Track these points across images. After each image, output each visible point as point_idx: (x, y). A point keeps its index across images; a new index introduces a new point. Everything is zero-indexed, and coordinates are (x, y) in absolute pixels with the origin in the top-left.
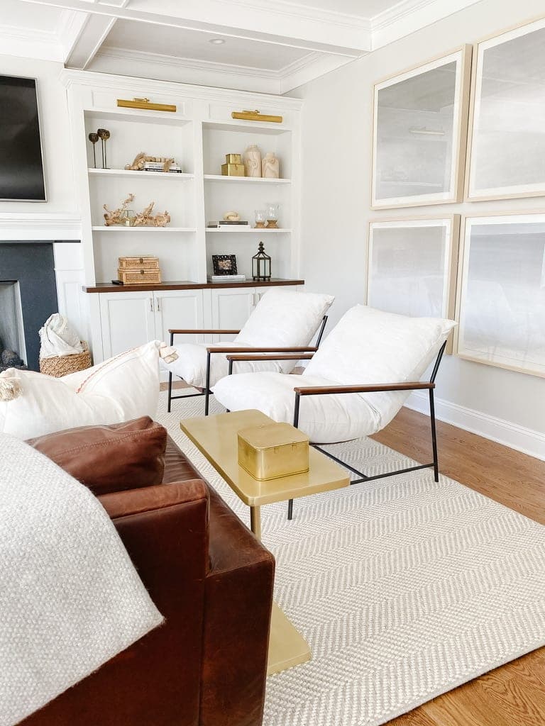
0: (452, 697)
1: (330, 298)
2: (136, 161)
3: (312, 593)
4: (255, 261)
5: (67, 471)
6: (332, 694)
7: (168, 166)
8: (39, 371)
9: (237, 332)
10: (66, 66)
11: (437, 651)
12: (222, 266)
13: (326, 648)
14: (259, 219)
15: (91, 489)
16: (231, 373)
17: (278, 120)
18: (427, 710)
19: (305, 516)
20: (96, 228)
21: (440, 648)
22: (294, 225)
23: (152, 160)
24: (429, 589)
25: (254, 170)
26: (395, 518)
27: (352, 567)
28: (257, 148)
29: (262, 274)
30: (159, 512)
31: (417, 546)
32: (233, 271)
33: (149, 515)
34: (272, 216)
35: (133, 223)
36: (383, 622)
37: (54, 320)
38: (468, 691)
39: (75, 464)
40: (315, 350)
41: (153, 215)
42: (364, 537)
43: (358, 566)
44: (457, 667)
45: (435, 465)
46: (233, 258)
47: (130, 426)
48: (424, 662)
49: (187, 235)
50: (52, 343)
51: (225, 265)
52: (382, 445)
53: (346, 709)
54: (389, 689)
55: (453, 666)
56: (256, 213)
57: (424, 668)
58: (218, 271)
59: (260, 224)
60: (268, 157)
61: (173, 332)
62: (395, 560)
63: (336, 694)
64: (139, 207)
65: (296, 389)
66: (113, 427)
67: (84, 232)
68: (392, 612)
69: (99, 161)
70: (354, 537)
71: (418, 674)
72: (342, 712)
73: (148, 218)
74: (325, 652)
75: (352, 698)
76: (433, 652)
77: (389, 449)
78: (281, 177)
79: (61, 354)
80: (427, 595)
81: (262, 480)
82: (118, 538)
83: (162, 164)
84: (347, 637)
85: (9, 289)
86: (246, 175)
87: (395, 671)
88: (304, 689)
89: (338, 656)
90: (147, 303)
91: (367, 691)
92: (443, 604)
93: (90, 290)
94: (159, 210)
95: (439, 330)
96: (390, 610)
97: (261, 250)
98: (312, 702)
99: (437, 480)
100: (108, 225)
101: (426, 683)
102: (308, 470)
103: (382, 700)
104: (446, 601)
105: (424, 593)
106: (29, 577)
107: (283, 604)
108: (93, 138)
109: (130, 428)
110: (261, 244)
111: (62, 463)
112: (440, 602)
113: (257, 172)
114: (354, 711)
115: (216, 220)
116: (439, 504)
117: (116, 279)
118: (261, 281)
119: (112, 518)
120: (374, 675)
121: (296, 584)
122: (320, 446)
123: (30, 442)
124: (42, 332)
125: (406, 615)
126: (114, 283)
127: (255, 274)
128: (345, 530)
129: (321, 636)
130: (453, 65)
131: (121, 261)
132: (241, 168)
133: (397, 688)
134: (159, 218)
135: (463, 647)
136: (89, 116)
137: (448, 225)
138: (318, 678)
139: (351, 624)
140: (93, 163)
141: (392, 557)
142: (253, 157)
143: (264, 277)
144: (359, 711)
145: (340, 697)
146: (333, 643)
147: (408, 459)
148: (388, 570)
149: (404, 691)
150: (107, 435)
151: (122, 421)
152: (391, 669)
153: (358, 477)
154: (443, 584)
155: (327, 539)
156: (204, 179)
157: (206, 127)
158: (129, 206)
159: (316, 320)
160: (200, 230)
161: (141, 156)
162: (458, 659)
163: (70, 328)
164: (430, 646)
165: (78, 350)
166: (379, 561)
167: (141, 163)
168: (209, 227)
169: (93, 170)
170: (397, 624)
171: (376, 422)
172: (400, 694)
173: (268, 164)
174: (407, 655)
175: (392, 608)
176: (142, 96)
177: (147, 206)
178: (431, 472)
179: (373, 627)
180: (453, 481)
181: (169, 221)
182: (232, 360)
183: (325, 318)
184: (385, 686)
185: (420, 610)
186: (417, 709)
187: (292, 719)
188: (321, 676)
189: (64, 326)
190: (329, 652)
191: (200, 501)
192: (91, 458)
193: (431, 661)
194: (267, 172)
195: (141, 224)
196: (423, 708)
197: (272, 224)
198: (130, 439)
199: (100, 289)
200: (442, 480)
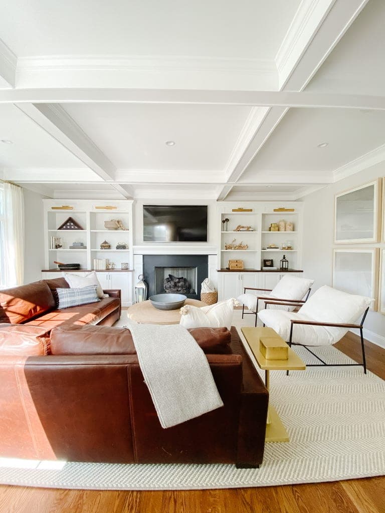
0: (357, 483)
1: (312, 281)
2: (238, 228)
3: (293, 412)
4: (281, 262)
5: (198, 343)
6: (296, 461)
7: (249, 229)
8: (200, 300)
9: (271, 291)
10: (217, 200)
11: (352, 458)
12: (267, 264)
13: (297, 439)
14: (284, 246)
15: (204, 351)
16: (266, 308)
17: (293, 210)
18: (342, 484)
19: (294, 376)
20: (222, 251)
21: (354, 457)
22: (299, 249)
23: (243, 227)
24: (353, 426)
25: (282, 228)
26: (340, 387)
27: (314, 405)
28: (283, 220)
29: (284, 267)
30: (224, 365)
31: (350, 404)
32: (272, 265)
33: (221, 365)
34: (289, 245)
35: (235, 248)
36: (326, 436)
37: (206, 280)
38: (366, 482)
39: (201, 341)
40: (304, 302)
41: (242, 246)
42: (322, 392)
43: (317, 405)
44: (361, 469)
45: (364, 365)
46: (272, 261)
47: (219, 330)
48: (344, 461)
49: (254, 253)
50: (205, 289)
51: (269, 263)
52: (337, 350)
53: (302, 470)
54: (324, 468)
55: (360, 468)
56: (282, 244)
57: (344, 464)
58: (266, 266)
59: (284, 248)
60: (288, 223)
61: (245, 289)
62: (337, 407)
63: (298, 461)
64: (237, 243)
65: (291, 320)
66: (214, 329)
67: (218, 252)
68: (332, 433)
69: (225, 229)
70: (317, 391)
71: (340, 466)
72: (300, 470)
73: (240, 247)
74: (296, 441)
75: (305, 466)
76: (350, 458)
77: (341, 352)
78: (293, 231)
79: (207, 292)
80: (351, 430)
81: (268, 359)
82: (210, 371)
83: (246, 229)
84: (307, 437)
85: (194, 269)
86: (279, 230)
87: (329, 461)
88: (284, 454)
89: (301, 444)
90: (237, 276)
91: (313, 465)
92: (360, 436)
93: (218, 271)
94: (244, 244)
95: (365, 302)
96: (330, 431)
97: (284, 258)
98: (286, 461)
99: (365, 373)
100: (226, 249)
101: (344, 471)
102: (287, 359)
103: (320, 472)
104: (362, 435)
105: (350, 428)
106: (182, 377)
107: (280, 412)
108: (224, 222)
109: (219, 331)
110: (284, 256)
111: (197, 340)
112: (358, 435)
113: (284, 229)
114: (306, 472)
115: (266, 247)
116: (365, 385)
117: (228, 267)
118: (284, 270)
119: (209, 363)
120: (318, 459)
121: (287, 405)
122: (307, 347)
123: (189, 330)
124: (202, 284)
125: (339, 436)
126: (227, 269)
127: (281, 267)
128: (313, 386)
129: (295, 433)
130: (373, 186)
131: (230, 261)
132: (277, 228)
133: (328, 469)
134: (244, 247)
135: (366, 460)
136: (223, 215)
137: (373, 252)
138: (291, 451)
139: (310, 432)
140: (223, 229)
141: (336, 406)
142: (282, 225)
143: (285, 268)
144: (308, 473)
145: (300, 463)
146: (300, 438)
147: (351, 359)
148: (332, 411)
149: (332, 471)
150: (212, 332)
151: (219, 327)
152: (327, 459)
153: (322, 364)
154: (361, 427)
155: (303, 389)
156: (262, 233)
157: (264, 215)
158: (234, 243)
159: (306, 289)
160: (259, 251)
161: (239, 226)
162: (363, 465)
163: (211, 283)
164: (349, 454)
165: (213, 291)
166: (328, 406)
167: (239, 229)
168: (263, 249)
169: (223, 232)
170: (333, 439)
171: (331, 339)
172: (329, 473)
173: (288, 226)
174: (336, 455)
175: (332, 430)
176: (241, 207)
177: (240, 243)
178: (362, 368)
179: (321, 437)
180: (375, 375)
181: (248, 247)
182: (266, 303)
183: (310, 289)
184: (322, 466)
185: (347, 436)
186: (337, 482)
187: (277, 465)
188: (292, 451)
189: (209, 283)
190: (298, 441)
191: (239, 364)
192: (206, 339)
193: (348, 462)
194: (287, 229)
195: (238, 249)
196: (340, 482)
197: (289, 248)
198: (218, 335)
199: (222, 270)
200: (368, 373)
